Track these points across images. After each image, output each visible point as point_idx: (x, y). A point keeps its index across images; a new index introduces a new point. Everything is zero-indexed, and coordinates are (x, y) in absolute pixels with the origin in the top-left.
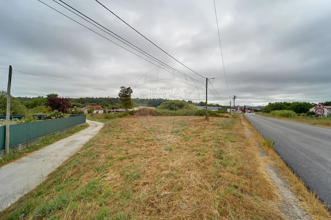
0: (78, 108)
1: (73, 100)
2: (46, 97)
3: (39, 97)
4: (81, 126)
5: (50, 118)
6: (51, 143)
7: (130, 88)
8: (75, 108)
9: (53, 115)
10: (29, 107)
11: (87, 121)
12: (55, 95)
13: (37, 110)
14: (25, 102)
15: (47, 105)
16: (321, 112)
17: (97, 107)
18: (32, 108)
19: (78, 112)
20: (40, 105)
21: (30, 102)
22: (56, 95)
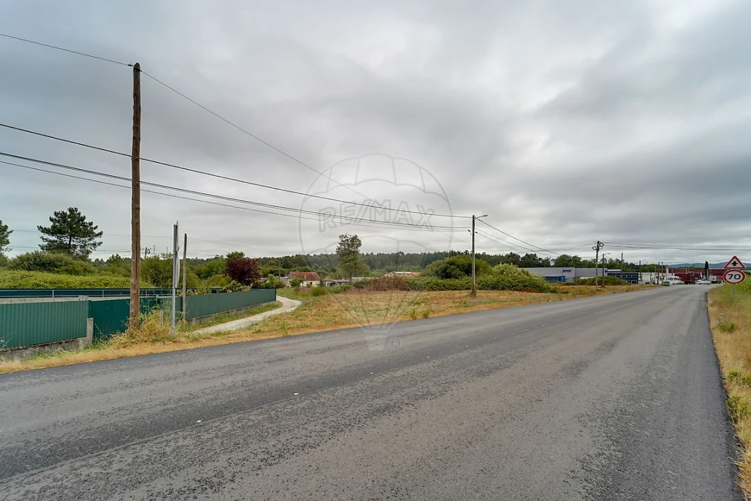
0: (275, 278)
1: (272, 261)
2: (225, 257)
3: (216, 258)
4: (268, 306)
5: (225, 291)
6: (224, 322)
7: (356, 236)
8: (271, 278)
9: (230, 288)
10: (201, 276)
11: (279, 298)
12: (239, 254)
13: (212, 281)
14: (196, 267)
15: (225, 272)
16: (737, 277)
17: (311, 275)
18: (206, 277)
19: (275, 284)
20: (217, 273)
21: (204, 268)
22: (242, 254)
